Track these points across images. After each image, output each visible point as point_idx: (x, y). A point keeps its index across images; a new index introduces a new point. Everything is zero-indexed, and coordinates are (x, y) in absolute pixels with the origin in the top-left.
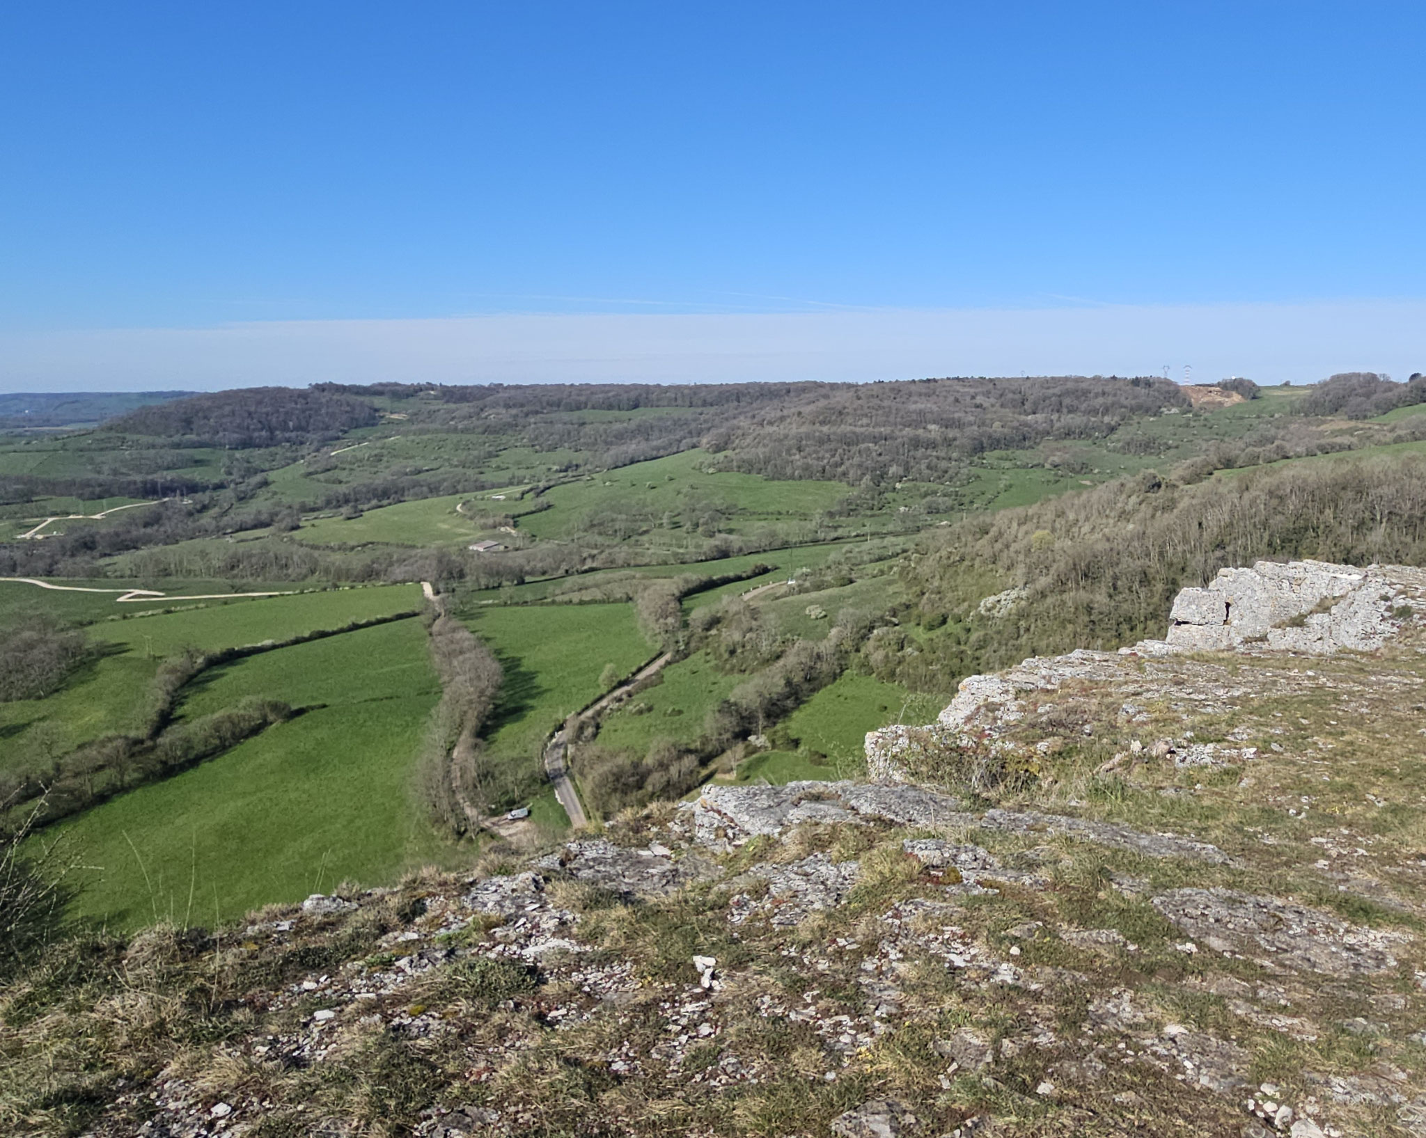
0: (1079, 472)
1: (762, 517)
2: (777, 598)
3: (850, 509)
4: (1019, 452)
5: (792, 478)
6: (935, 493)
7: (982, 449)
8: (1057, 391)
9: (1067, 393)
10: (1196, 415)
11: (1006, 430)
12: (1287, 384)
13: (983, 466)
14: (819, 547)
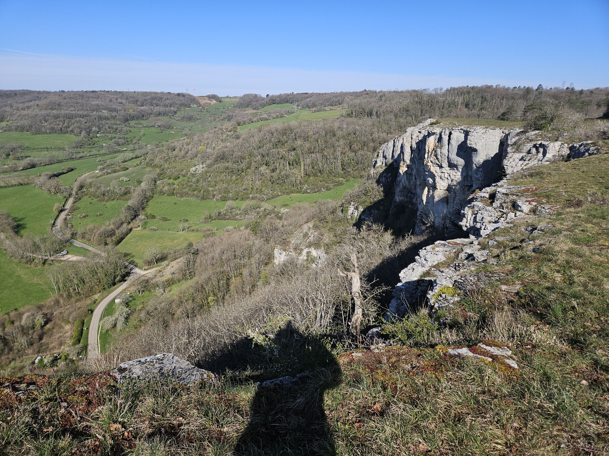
0: (168, 129)
1: (38, 150)
2: (98, 177)
3: (80, 145)
4: (142, 121)
5: (46, 133)
6: (115, 138)
7: (128, 120)
8: (149, 97)
9: (153, 99)
10: (203, 108)
11: (136, 113)
12: (228, 97)
13: (130, 127)
14: (74, 161)
